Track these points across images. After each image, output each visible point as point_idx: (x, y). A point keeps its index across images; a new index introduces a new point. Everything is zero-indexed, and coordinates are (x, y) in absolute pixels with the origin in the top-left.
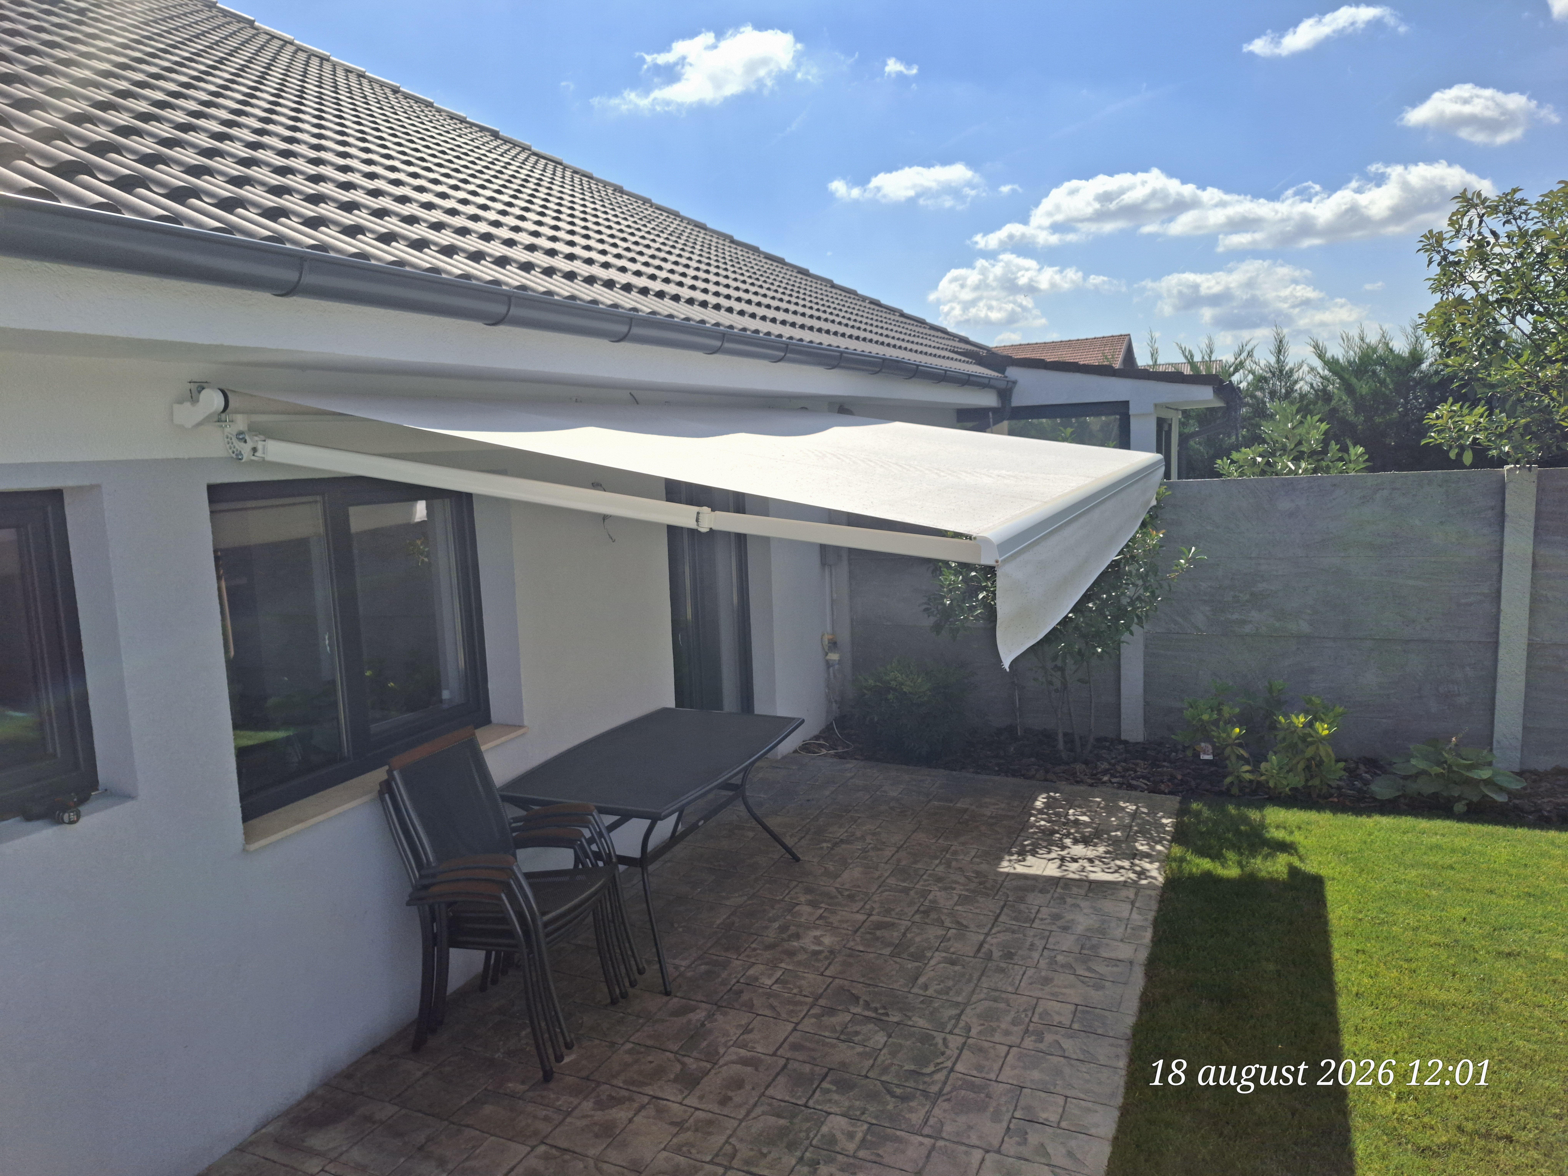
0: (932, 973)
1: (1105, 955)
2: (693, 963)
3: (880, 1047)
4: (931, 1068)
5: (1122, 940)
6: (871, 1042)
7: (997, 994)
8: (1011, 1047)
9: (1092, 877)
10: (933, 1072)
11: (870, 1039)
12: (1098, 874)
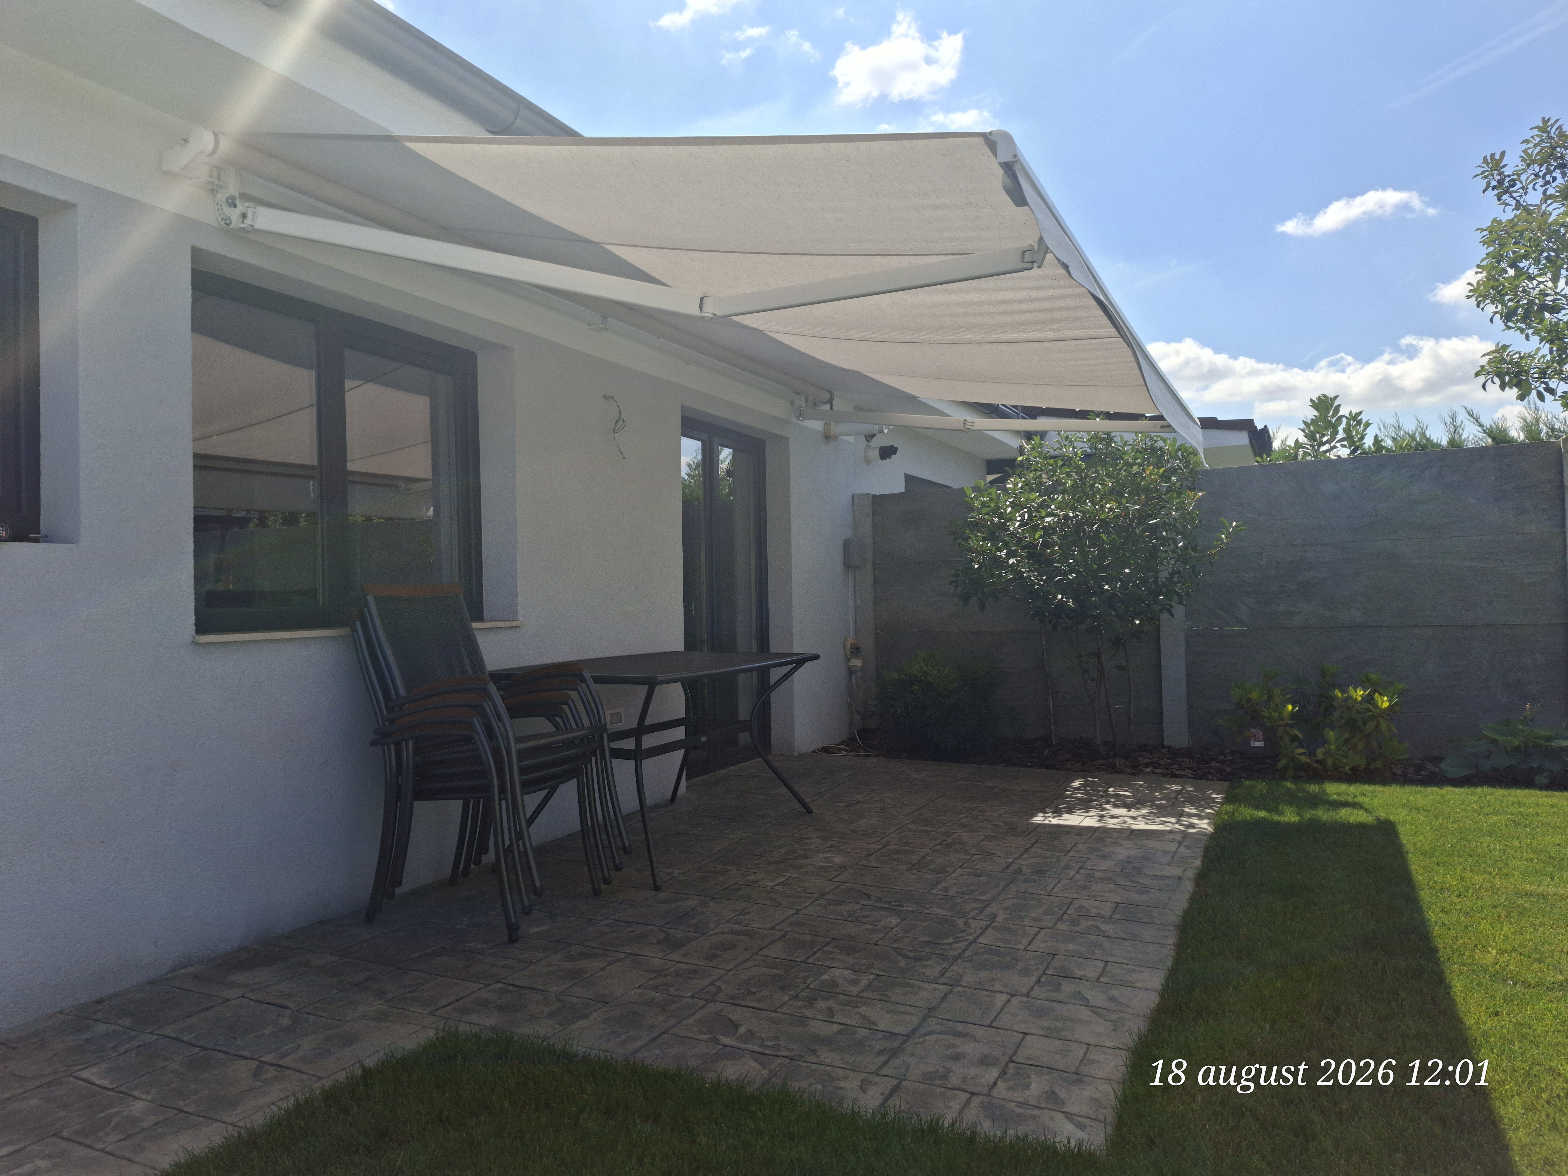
0: (954, 881)
1: (1148, 873)
2: (689, 871)
3: (892, 926)
4: (951, 940)
5: (1168, 865)
6: (883, 922)
7: (1027, 895)
8: (1042, 928)
9: (1134, 827)
10: (952, 943)
11: (880, 920)
12: (1141, 825)
